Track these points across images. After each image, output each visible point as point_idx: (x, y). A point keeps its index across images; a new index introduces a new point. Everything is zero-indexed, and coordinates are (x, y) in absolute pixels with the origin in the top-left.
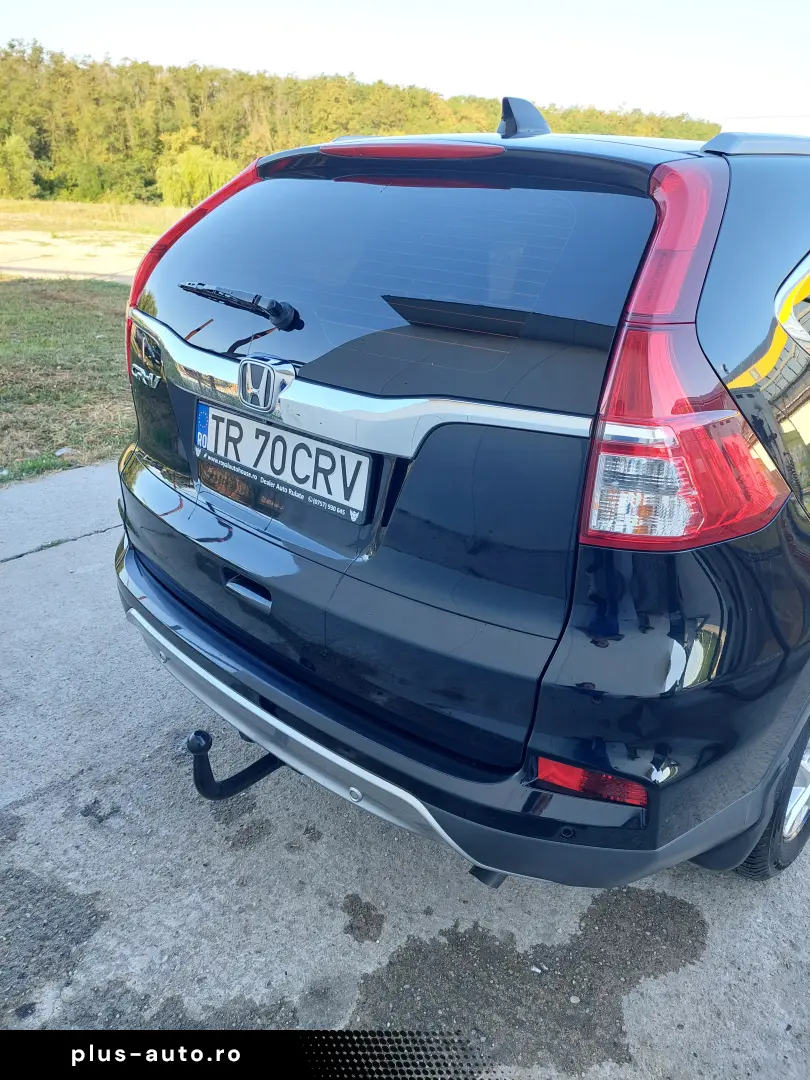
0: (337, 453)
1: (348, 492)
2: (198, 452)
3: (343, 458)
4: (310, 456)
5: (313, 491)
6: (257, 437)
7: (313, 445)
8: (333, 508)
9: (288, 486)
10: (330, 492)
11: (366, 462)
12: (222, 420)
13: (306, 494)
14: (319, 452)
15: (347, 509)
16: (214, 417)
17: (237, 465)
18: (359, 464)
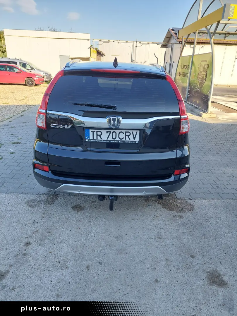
0: (131, 131)
1: (134, 138)
2: (87, 140)
3: (133, 132)
4: (123, 133)
5: (126, 140)
6: (107, 133)
7: (124, 131)
8: (131, 142)
9: (118, 141)
10: (130, 139)
11: (138, 132)
12: (95, 131)
13: (124, 141)
14: (126, 132)
15: (135, 141)
16: (91, 131)
17: (102, 140)
18: (137, 132)
